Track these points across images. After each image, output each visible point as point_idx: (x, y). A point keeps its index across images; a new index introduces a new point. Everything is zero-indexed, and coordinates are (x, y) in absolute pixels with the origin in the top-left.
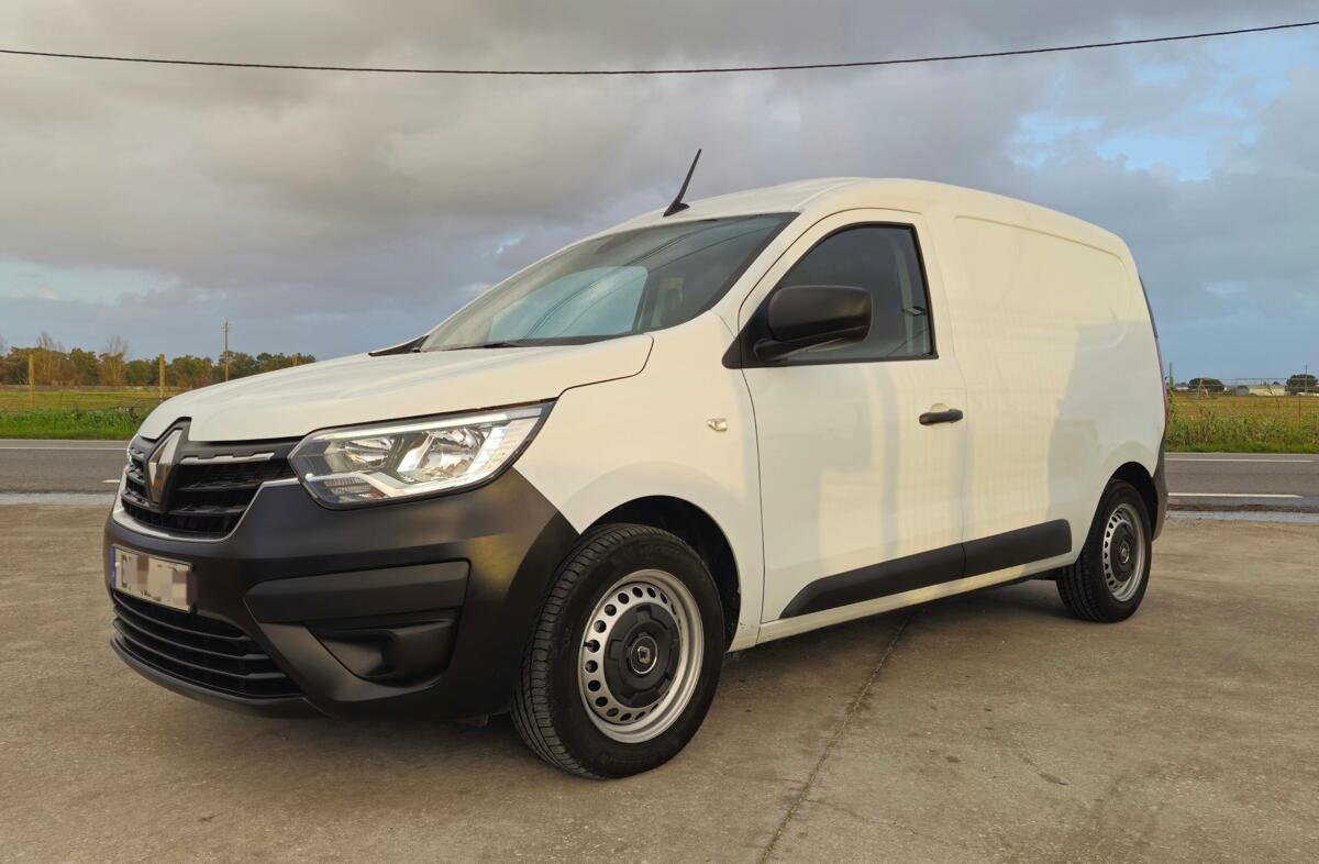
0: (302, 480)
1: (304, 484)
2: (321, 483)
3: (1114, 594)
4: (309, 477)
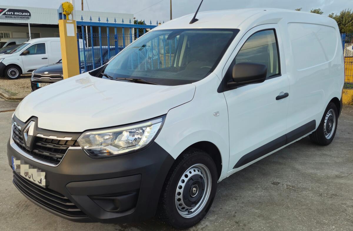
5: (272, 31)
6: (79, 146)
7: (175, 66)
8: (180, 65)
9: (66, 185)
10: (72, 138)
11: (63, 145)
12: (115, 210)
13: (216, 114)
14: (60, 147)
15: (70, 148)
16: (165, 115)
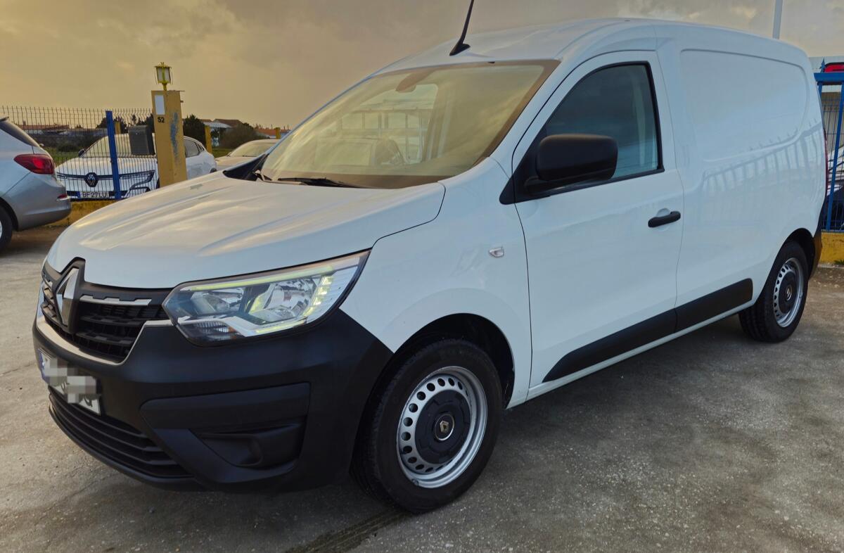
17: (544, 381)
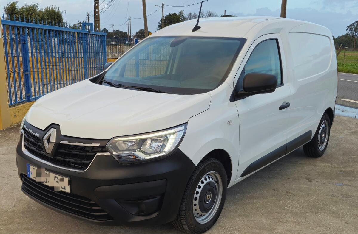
0: (112, 154)
1: (113, 155)
2: (118, 155)
3: (320, 148)
4: (114, 153)
5: (275, 40)
6: (107, 151)
7: (168, 73)
8: (174, 73)
9: (95, 189)
10: (100, 144)
11: (89, 151)
12: (140, 213)
13: (230, 123)
14: (87, 153)
15: (98, 154)
16: (187, 124)
17: (240, 177)
